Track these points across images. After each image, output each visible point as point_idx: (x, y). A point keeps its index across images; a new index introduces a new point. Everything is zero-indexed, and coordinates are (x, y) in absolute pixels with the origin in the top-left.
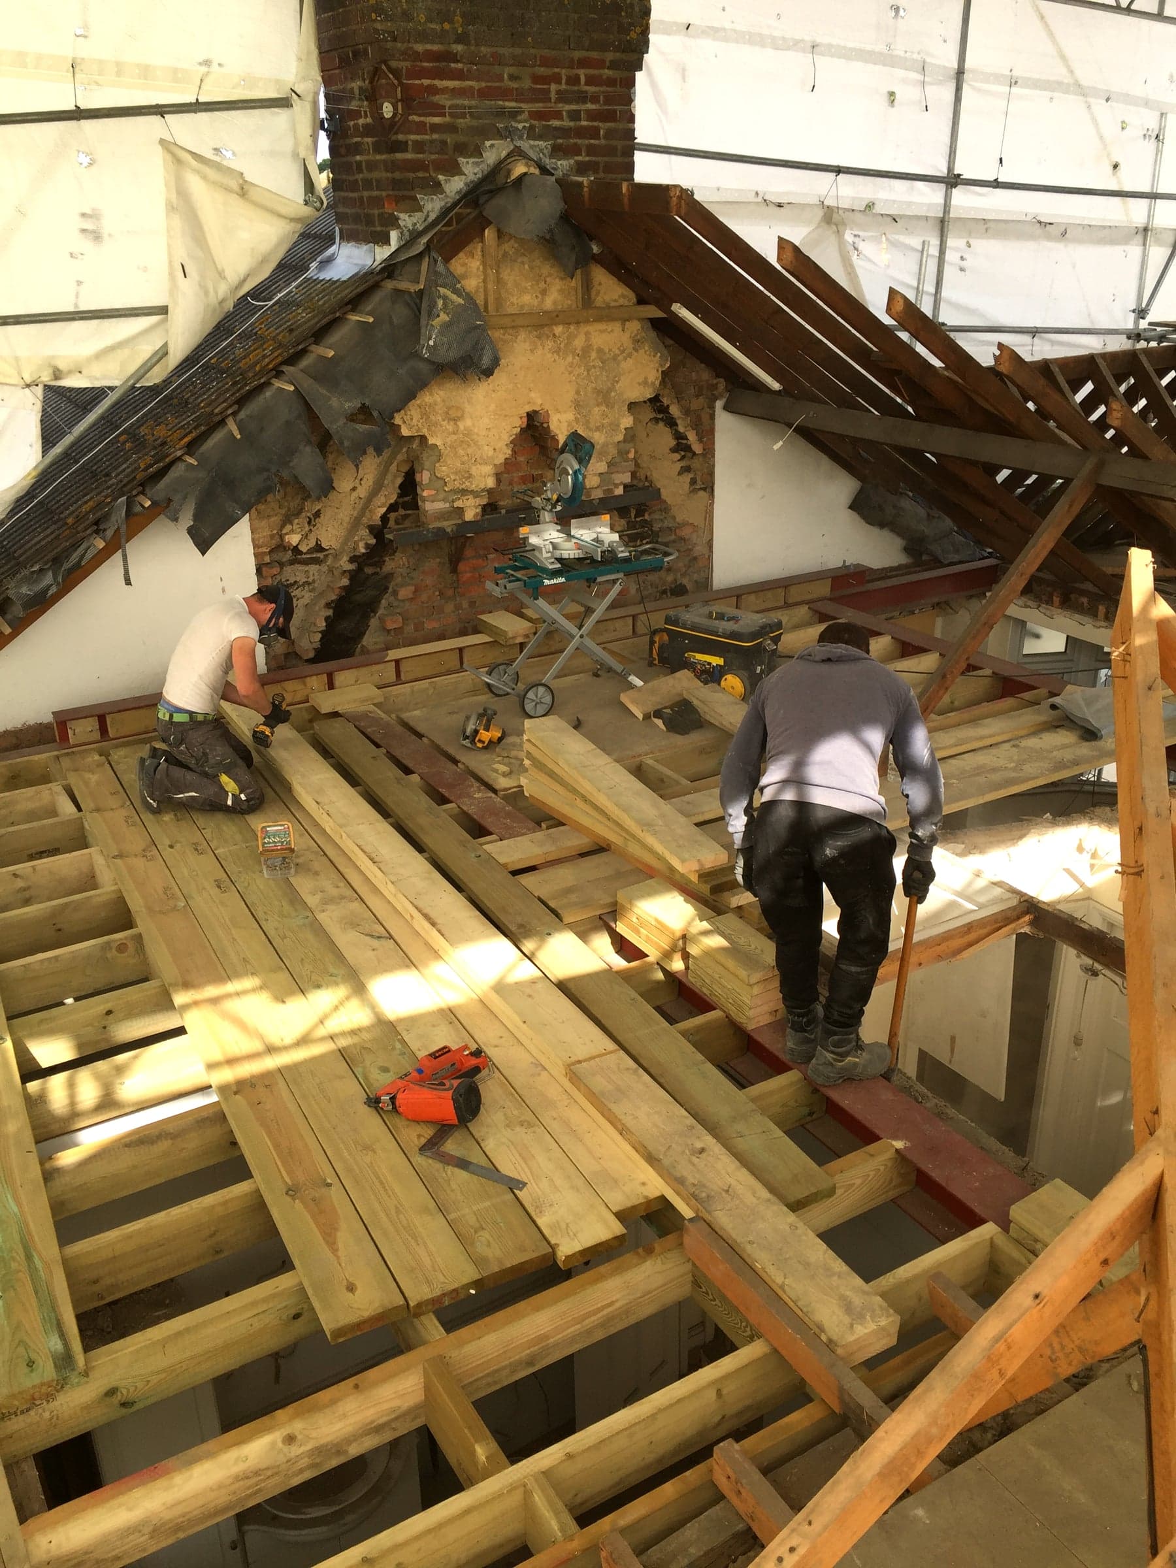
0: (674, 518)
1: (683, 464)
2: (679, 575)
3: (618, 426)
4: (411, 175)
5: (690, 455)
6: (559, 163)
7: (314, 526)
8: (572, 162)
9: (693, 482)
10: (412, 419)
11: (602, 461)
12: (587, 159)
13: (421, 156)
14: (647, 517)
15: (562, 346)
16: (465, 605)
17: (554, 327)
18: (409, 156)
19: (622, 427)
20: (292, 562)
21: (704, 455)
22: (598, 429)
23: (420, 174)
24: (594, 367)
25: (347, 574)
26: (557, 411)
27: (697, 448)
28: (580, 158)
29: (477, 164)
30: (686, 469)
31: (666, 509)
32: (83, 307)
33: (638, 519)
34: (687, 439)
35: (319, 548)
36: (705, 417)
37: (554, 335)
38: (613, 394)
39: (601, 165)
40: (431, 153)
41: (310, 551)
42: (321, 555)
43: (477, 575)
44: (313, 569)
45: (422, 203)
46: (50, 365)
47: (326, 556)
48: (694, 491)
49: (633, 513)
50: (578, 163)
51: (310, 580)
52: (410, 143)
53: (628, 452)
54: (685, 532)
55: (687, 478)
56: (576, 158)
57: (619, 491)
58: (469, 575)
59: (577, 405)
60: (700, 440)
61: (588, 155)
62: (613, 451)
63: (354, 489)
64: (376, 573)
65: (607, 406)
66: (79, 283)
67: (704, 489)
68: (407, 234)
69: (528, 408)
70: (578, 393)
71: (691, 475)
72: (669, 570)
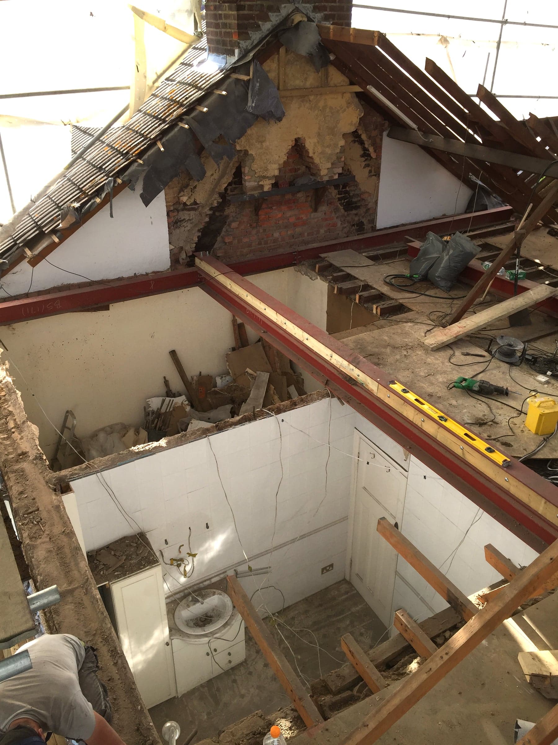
0: (360, 189)
1: (366, 163)
2: (361, 218)
3: (337, 145)
4: (246, 22)
5: (369, 158)
6: (316, 15)
7: (194, 192)
8: (322, 14)
9: (370, 172)
10: (241, 142)
11: (329, 162)
12: (330, 13)
13: (251, 12)
14: (347, 189)
15: (313, 106)
16: (261, 231)
17: (310, 96)
18: (246, 12)
19: (339, 145)
20: (183, 210)
21: (376, 159)
22: (328, 147)
23: (251, 21)
24: (328, 116)
25: (208, 216)
26: (309, 138)
27: (373, 155)
28: (326, 12)
29: (277, 16)
30: (367, 166)
31: (357, 185)
33: (343, 190)
34: (369, 151)
35: (195, 203)
36: (378, 140)
37: (310, 101)
38: (336, 129)
39: (336, 16)
40: (256, 11)
41: (191, 205)
42: (196, 207)
43: (267, 216)
44: (192, 213)
45: (251, 36)
47: (199, 207)
48: (371, 176)
49: (341, 187)
50: (324, 14)
51: (191, 218)
52: (246, 6)
53: (341, 158)
54: (365, 196)
55: (367, 170)
57: (336, 177)
58: (263, 216)
59: (319, 135)
60: (375, 151)
61: (330, 11)
62: (334, 158)
63: (212, 175)
64: (221, 215)
65: (333, 135)
67: (375, 175)
68: (243, 51)
69: (296, 136)
70: (319, 129)
71: (369, 168)
72: (356, 215)
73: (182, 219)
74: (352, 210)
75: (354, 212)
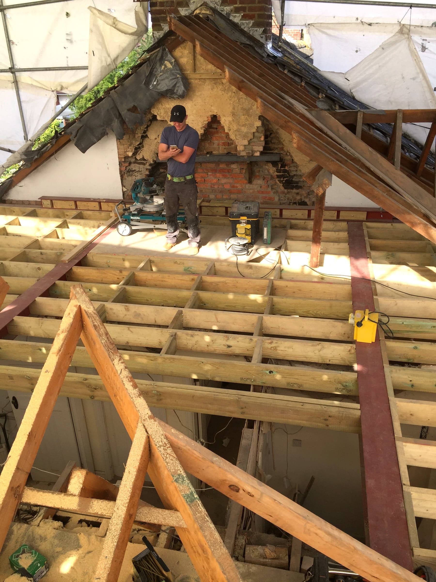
0: (300, 171)
2: (303, 197)
3: (253, 125)
4: (158, 16)
6: (225, 8)
7: (142, 150)
8: (232, 7)
10: (161, 113)
11: (245, 140)
12: (240, 5)
13: (163, 8)
14: (286, 168)
15: (226, 88)
17: (223, 80)
18: (158, 8)
19: (255, 126)
20: (135, 163)
22: (244, 125)
23: (163, 15)
24: (242, 98)
25: (148, 170)
26: (224, 116)
28: (236, 5)
29: (187, 10)
31: (297, 166)
32: (70, 65)
33: (282, 169)
35: (143, 159)
37: (222, 83)
38: (251, 111)
39: (247, 8)
40: (167, 6)
41: (140, 160)
42: (145, 162)
43: (203, 180)
44: (141, 166)
45: (163, 27)
46: (60, 85)
47: (147, 162)
49: (280, 166)
50: (235, 8)
51: (140, 170)
52: (158, 3)
53: (260, 137)
56: (234, 6)
57: (258, 154)
58: (200, 179)
59: (233, 114)
61: (240, 3)
62: (251, 136)
63: (156, 139)
65: (248, 116)
66: (67, 57)
68: (157, 40)
69: (211, 113)
70: (234, 109)
72: (298, 194)
73: (134, 169)
74: (293, 189)
75: (295, 191)
